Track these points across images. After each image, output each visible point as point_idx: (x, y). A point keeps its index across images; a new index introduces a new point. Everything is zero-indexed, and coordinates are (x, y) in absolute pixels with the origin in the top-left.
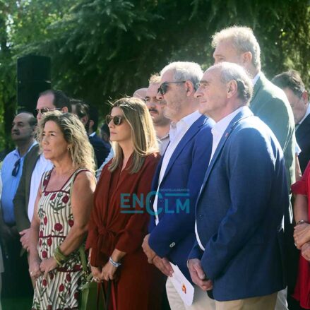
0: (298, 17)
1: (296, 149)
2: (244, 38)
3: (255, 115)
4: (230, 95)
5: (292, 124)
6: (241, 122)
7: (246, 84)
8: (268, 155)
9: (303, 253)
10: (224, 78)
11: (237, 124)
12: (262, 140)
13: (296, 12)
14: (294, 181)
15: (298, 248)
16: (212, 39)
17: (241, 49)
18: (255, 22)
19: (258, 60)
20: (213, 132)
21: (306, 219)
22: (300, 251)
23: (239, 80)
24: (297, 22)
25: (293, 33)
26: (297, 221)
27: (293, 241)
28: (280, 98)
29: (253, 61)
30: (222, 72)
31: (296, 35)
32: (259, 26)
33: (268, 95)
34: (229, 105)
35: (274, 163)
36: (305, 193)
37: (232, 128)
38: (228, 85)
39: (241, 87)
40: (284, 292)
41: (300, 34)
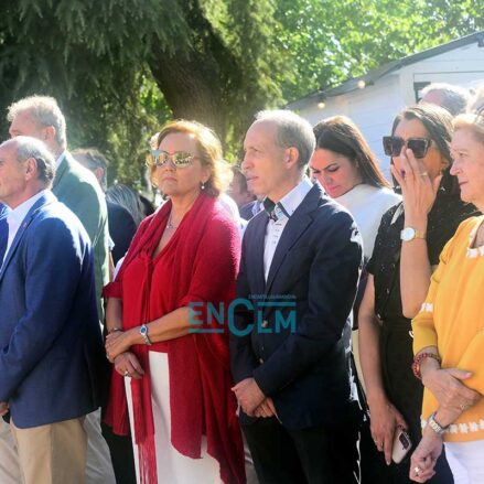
0: (124, 85)
1: (109, 243)
2: (46, 110)
3: (60, 200)
4: (29, 176)
5: (104, 212)
6: (43, 209)
7: (48, 162)
8: (74, 250)
9: (116, 367)
10: (21, 155)
11: (38, 211)
12: (68, 232)
13: (122, 79)
14: (107, 281)
15: (111, 361)
16: (8, 111)
17: (41, 123)
18: (71, 91)
19: (63, 136)
20: (8, 221)
21: (119, 326)
22: (112, 365)
23: (38, 157)
24: (123, 91)
25: (118, 104)
26: (109, 329)
27: (104, 352)
28: (89, 182)
29: (57, 137)
30: (18, 149)
31: (123, 107)
32: (76, 95)
33: (74, 178)
34: (28, 190)
35: (82, 260)
36: (119, 296)
37: (33, 217)
38: (26, 164)
39: (41, 165)
40: (97, 414)
41: (127, 105)
